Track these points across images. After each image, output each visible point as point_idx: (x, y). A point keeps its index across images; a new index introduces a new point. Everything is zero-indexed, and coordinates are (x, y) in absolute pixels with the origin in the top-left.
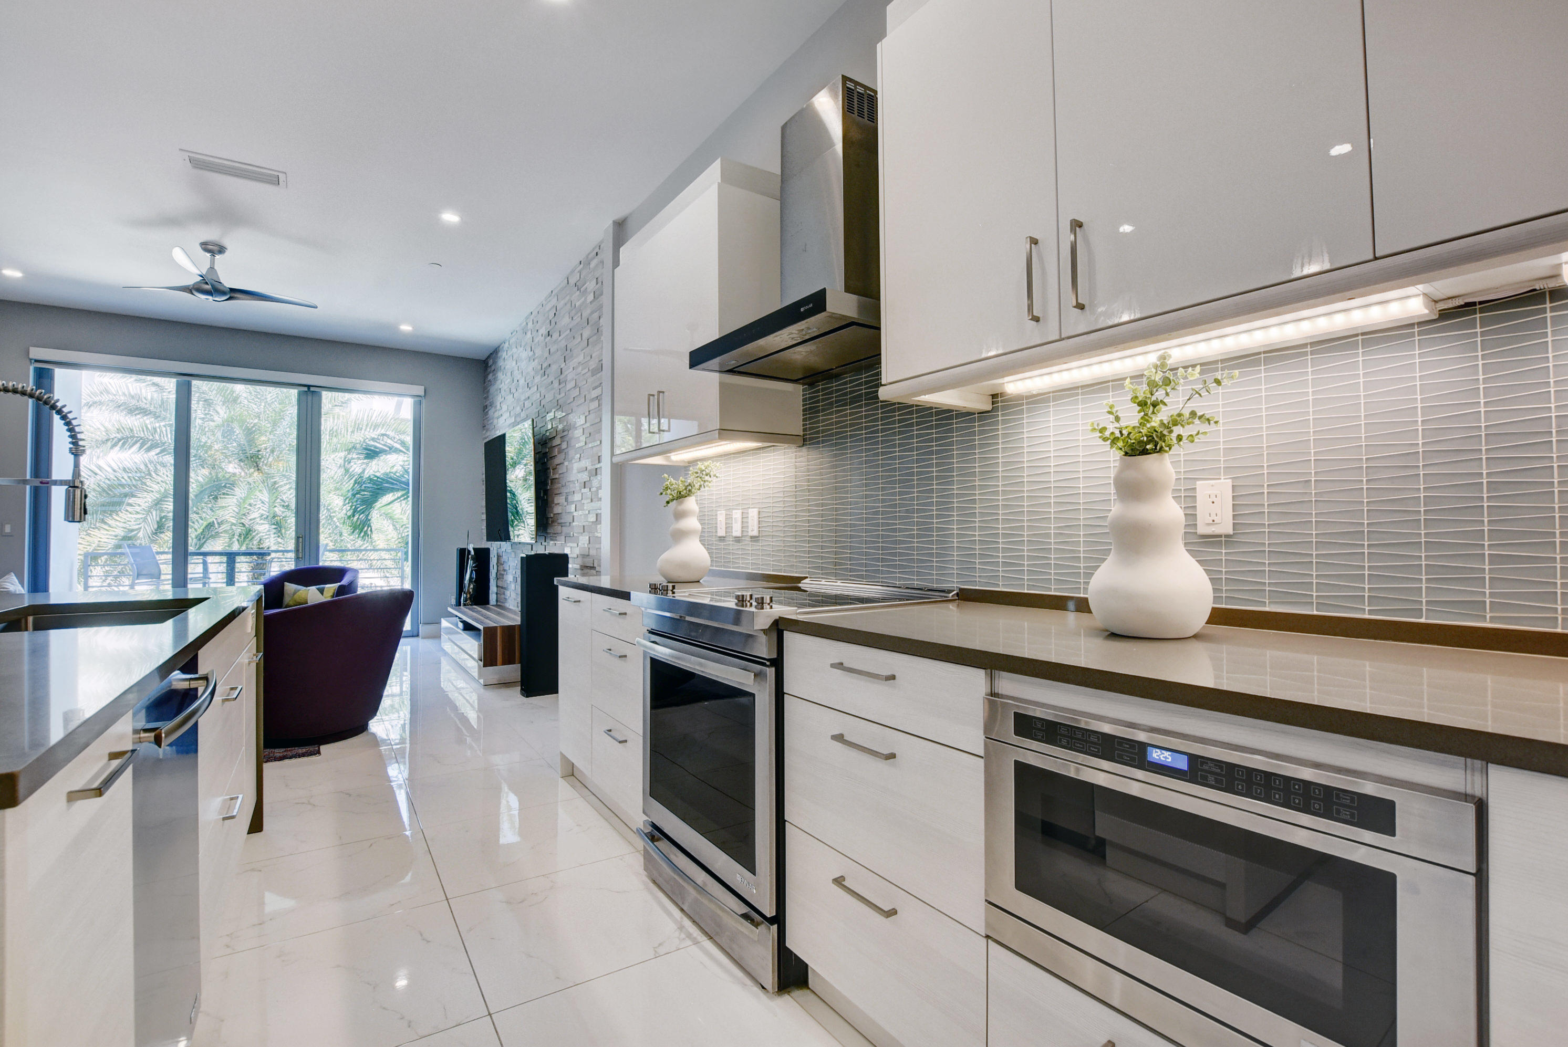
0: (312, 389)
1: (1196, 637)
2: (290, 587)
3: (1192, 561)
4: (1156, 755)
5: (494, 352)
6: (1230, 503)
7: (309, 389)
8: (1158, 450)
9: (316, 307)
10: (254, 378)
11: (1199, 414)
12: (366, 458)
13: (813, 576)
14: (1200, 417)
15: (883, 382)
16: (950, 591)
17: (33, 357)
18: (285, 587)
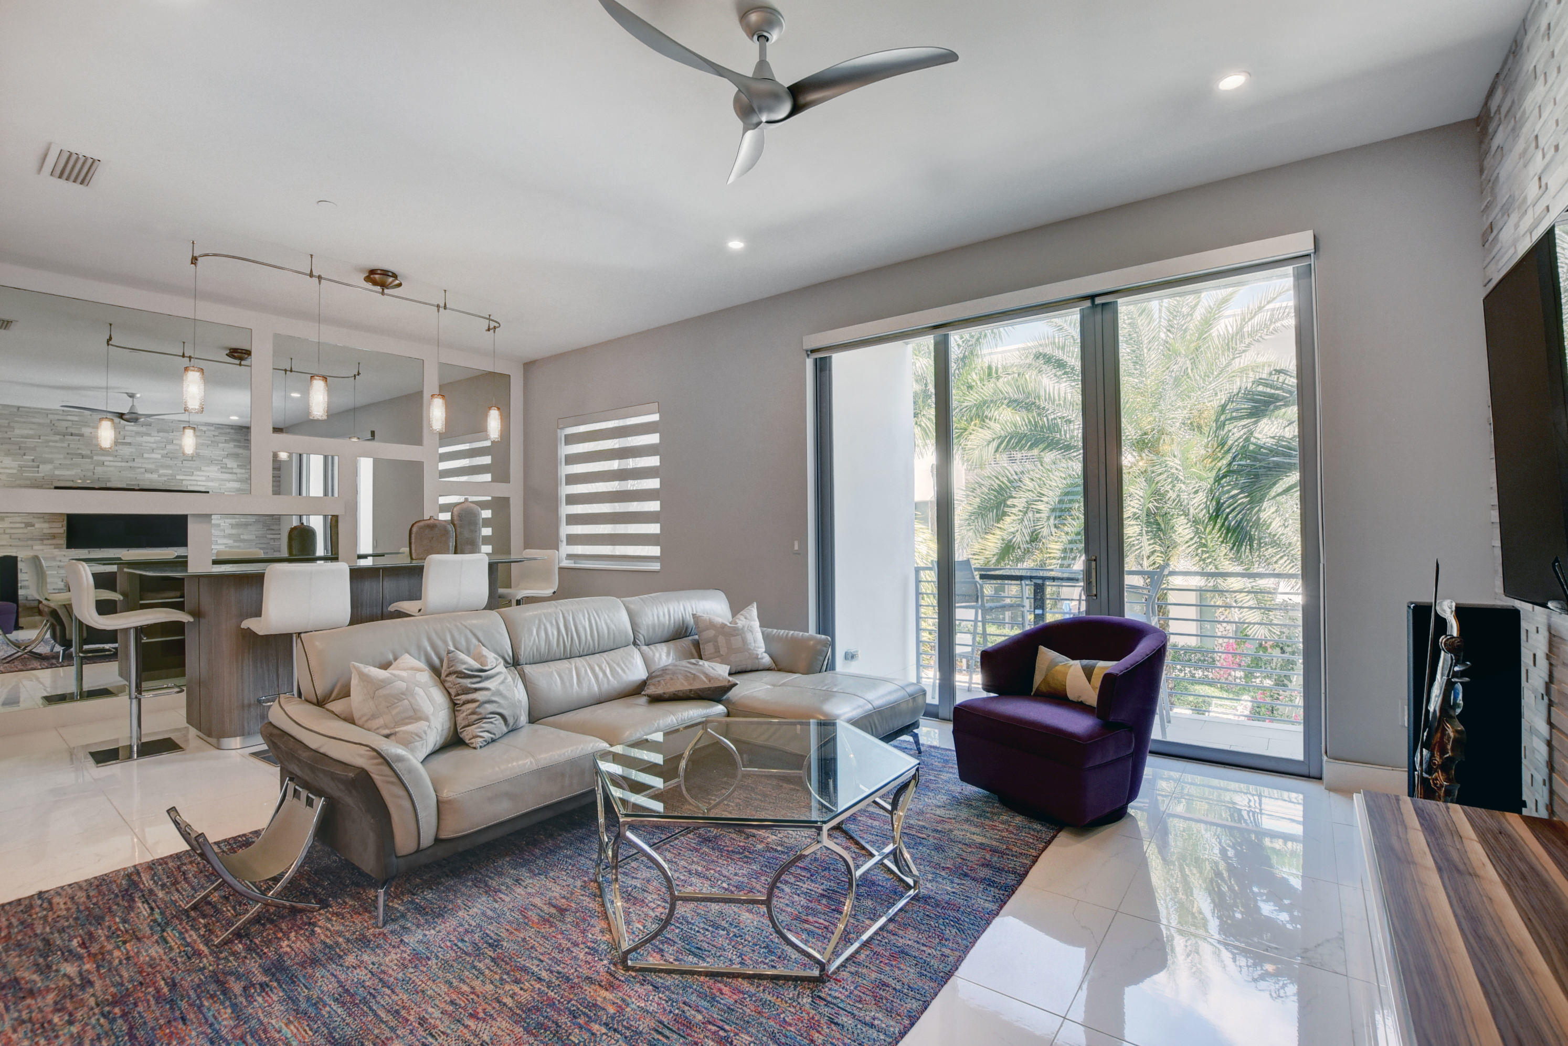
0: (1098, 301)
2: (1047, 656)
7: (1093, 302)
12: (1250, 415)
17: (805, 347)
18: (1039, 655)
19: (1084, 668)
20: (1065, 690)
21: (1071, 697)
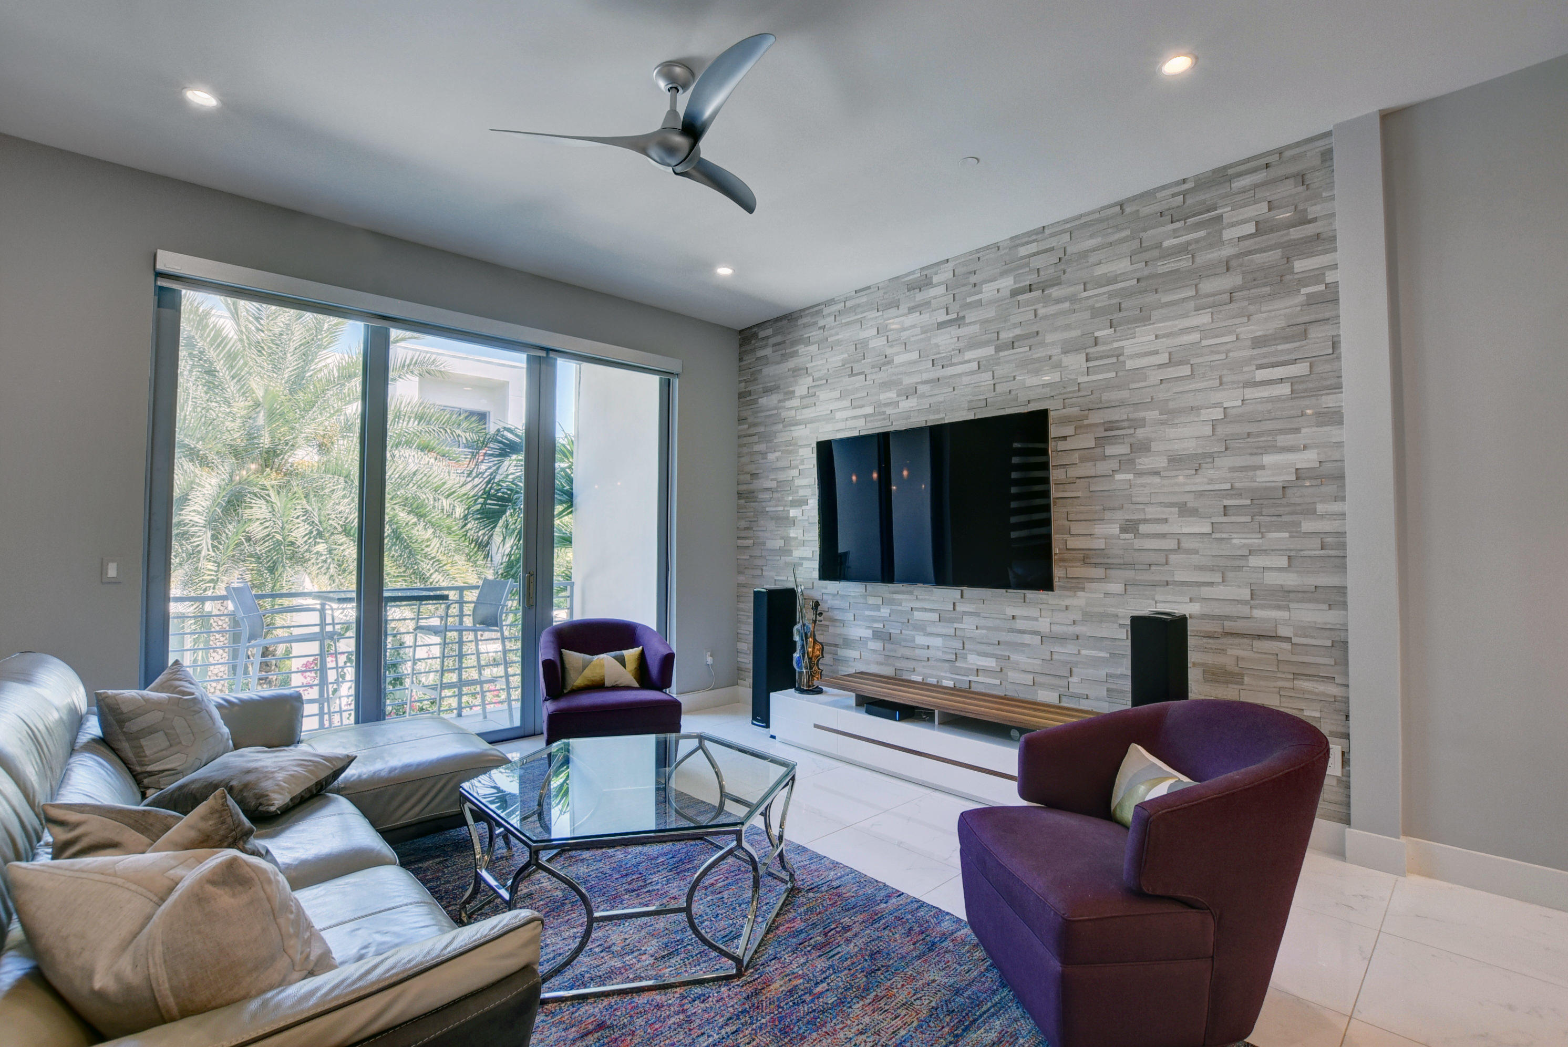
2: (574, 658)
5: (778, 320)
7: (547, 354)
17: (160, 266)
18: (565, 658)
19: (616, 658)
20: (603, 679)
21: (607, 684)
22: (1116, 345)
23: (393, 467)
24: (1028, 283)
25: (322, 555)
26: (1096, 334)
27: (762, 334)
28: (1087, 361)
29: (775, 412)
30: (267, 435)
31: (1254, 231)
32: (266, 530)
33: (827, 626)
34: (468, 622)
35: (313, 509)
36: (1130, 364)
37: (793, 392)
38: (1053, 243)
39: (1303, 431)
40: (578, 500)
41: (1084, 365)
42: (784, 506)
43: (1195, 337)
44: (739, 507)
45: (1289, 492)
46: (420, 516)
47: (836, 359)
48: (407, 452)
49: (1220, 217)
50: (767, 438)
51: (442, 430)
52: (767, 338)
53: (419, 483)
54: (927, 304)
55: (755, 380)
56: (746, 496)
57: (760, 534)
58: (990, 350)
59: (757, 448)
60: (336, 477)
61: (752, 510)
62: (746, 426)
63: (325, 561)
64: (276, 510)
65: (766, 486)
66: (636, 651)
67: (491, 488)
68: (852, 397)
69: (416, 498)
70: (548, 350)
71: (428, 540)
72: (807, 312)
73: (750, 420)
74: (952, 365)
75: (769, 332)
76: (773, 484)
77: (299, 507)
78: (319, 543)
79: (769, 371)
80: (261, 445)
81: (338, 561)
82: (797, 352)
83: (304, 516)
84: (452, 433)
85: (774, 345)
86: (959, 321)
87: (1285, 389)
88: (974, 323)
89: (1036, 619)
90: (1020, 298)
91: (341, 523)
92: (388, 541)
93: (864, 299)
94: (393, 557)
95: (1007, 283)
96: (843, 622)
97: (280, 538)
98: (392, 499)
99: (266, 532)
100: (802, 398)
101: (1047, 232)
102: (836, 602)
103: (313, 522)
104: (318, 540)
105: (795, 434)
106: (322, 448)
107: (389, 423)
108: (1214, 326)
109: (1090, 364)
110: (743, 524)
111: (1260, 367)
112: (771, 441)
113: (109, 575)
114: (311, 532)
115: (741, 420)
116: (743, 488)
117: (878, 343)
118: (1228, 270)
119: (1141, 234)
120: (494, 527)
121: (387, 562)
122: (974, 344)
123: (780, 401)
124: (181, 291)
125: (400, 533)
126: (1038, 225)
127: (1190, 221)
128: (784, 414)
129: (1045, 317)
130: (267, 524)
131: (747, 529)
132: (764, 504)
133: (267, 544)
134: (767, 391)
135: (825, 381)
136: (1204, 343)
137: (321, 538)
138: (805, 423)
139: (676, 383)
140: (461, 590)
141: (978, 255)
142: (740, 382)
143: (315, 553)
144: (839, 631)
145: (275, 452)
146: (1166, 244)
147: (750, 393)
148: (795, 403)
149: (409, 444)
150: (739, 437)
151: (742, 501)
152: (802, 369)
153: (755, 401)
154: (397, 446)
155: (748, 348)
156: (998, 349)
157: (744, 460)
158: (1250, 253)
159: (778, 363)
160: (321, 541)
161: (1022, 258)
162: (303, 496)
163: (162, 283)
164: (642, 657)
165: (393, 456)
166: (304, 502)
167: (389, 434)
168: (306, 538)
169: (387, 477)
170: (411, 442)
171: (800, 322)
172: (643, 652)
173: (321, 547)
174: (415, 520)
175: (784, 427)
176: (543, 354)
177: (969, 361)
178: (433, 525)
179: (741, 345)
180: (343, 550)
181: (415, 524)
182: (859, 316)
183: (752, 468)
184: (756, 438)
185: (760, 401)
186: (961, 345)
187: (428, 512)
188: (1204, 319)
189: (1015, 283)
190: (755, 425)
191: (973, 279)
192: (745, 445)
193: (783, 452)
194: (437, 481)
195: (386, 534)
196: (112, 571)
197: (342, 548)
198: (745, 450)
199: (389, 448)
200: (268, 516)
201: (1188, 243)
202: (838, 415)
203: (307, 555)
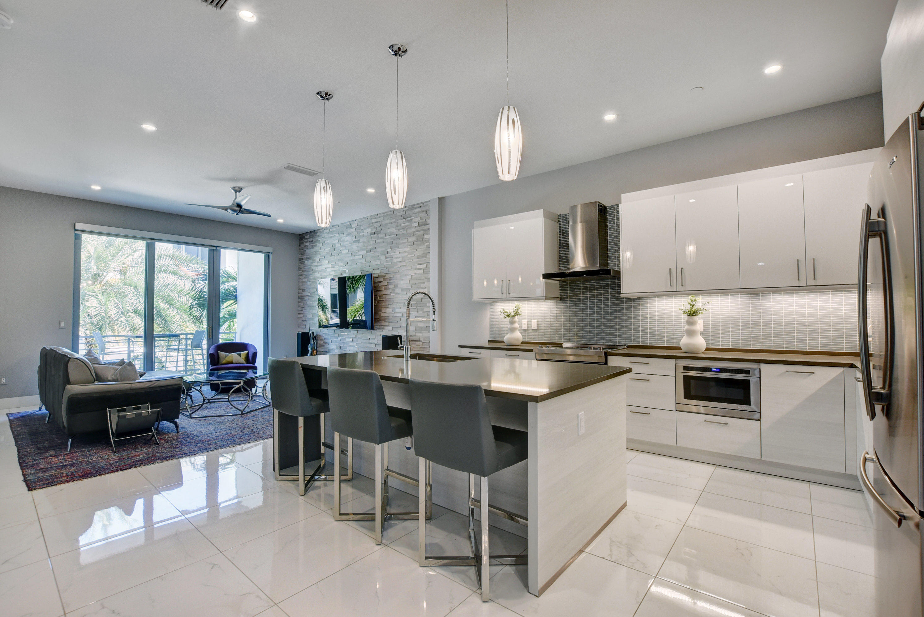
1: (703, 353)
2: (222, 354)
3: (702, 338)
4: (713, 369)
5: (311, 232)
6: (703, 325)
7: (216, 248)
8: (695, 315)
9: (270, 216)
10: (181, 241)
11: (705, 309)
13: (565, 342)
14: (705, 310)
15: (622, 292)
16: (625, 346)
17: (76, 228)
18: (219, 354)
19: (238, 354)
20: (233, 361)
21: (234, 362)
22: (392, 254)
23: (158, 281)
24: (374, 231)
25: (123, 322)
26: (388, 250)
27: (306, 237)
28: (386, 258)
29: (310, 267)
30: (95, 268)
31: (418, 225)
32: (97, 311)
33: (324, 345)
34: (189, 347)
35: (119, 302)
36: (395, 260)
37: (315, 260)
38: (379, 220)
39: (426, 283)
40: (238, 298)
41: (385, 259)
42: (312, 302)
43: (406, 254)
44: (299, 302)
45: (423, 300)
46: (171, 305)
47: (328, 249)
48: (163, 275)
49: (412, 220)
50: (307, 276)
51: (182, 264)
52: (307, 239)
53: (171, 289)
54: (350, 234)
55: (304, 254)
56: (301, 298)
57: (305, 312)
58: (365, 252)
59: (304, 280)
60: (130, 287)
61: (302, 303)
62: (301, 271)
63: (125, 325)
64: (102, 302)
65: (307, 294)
66: (246, 352)
67: (202, 294)
68: (331, 264)
69: (169, 296)
70: (216, 247)
71: (174, 316)
72: (319, 231)
73: (303, 269)
74: (356, 256)
75: (308, 236)
76: (309, 294)
77: (113, 301)
78: (122, 317)
79: (308, 251)
80: (92, 272)
81: (131, 325)
82: (316, 245)
83: (114, 305)
84: (188, 266)
85: (310, 242)
86: (358, 241)
87: (422, 271)
88: (362, 242)
89: (374, 339)
90: (372, 236)
91: (132, 308)
92: (155, 316)
93: (335, 229)
94: (157, 323)
95: (369, 230)
96: (328, 343)
97: (104, 315)
98: (156, 297)
99: (97, 312)
100: (318, 262)
101: (378, 216)
102: (327, 336)
103: (119, 308)
104: (122, 316)
105: (316, 276)
106: (123, 272)
107: (156, 261)
108: (410, 251)
109: (387, 259)
110: (300, 309)
111: (418, 264)
112: (308, 278)
113: (62, 326)
114: (118, 312)
115: (300, 269)
116: (300, 295)
117: (338, 245)
118: (413, 235)
119: (397, 221)
120: (204, 310)
121: (155, 326)
122: (362, 250)
123: (311, 263)
124: (81, 235)
125: (161, 313)
126: (376, 213)
127: (407, 219)
128: (313, 268)
129: (378, 243)
130: (97, 309)
131: (301, 310)
132: (307, 301)
133: (98, 317)
134: (308, 259)
135: (324, 257)
136: (409, 256)
137: (123, 315)
138: (319, 272)
139: (271, 256)
140: (186, 334)
141: (363, 220)
142: (300, 254)
143: (120, 322)
144: (327, 347)
145: (99, 275)
146: (402, 225)
147: (302, 259)
148: (315, 264)
149: (165, 271)
150: (299, 275)
151: (300, 300)
152: (317, 252)
153: (304, 262)
154: (160, 272)
155: (302, 242)
156: (367, 252)
157: (301, 284)
158: (417, 231)
159: (311, 249)
160: (123, 316)
161: (373, 223)
162: (114, 296)
163: (77, 232)
164: (248, 354)
165: (158, 277)
166: (115, 299)
167: (156, 265)
168: (117, 314)
169: (155, 286)
170: (166, 271)
171: (318, 234)
172: (248, 352)
173: (123, 319)
174: (168, 306)
175: (312, 272)
176: (215, 248)
177: (360, 255)
178: (177, 309)
179: (300, 240)
180: (133, 320)
181: (168, 309)
182: (334, 235)
183: (302, 287)
184: (304, 276)
185: (306, 262)
186: (359, 249)
187: (174, 303)
188: (408, 249)
189: (371, 231)
190: (303, 271)
191: (362, 228)
192: (300, 279)
193: (312, 282)
194: (179, 288)
195: (154, 313)
196: (63, 325)
197: (133, 319)
198: (301, 280)
199: (156, 273)
200: (98, 305)
201: (406, 226)
202: (328, 270)
203: (117, 322)
